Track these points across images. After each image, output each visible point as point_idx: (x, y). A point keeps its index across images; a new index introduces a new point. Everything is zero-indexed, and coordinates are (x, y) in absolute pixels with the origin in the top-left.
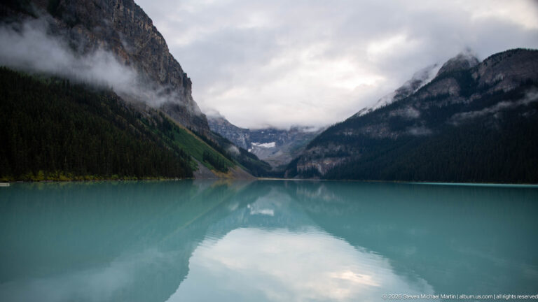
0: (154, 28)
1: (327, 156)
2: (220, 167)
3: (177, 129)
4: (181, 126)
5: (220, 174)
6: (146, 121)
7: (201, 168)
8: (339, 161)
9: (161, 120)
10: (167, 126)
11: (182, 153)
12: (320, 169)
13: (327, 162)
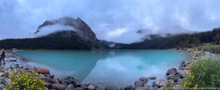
0: (89, 27)
1: (119, 46)
2: (97, 48)
3: (91, 42)
4: (92, 42)
5: (97, 49)
6: (85, 41)
7: (94, 48)
8: (121, 46)
9: (89, 41)
10: (90, 42)
11: (91, 46)
12: (118, 48)
13: (119, 47)
